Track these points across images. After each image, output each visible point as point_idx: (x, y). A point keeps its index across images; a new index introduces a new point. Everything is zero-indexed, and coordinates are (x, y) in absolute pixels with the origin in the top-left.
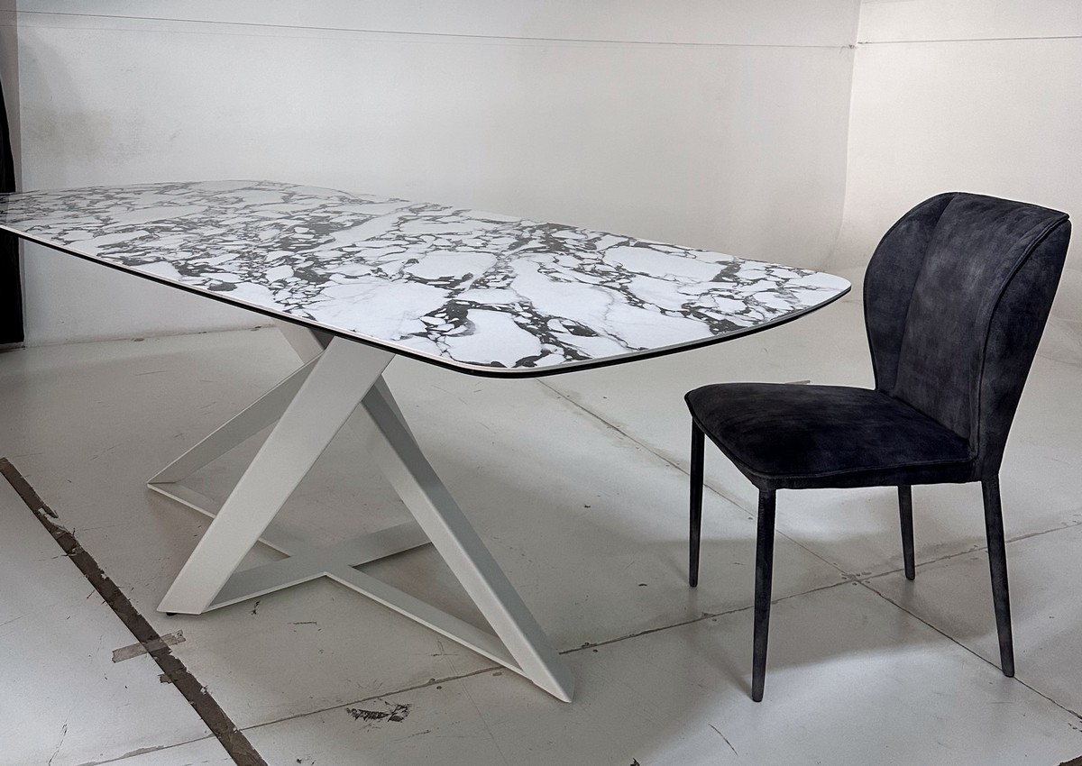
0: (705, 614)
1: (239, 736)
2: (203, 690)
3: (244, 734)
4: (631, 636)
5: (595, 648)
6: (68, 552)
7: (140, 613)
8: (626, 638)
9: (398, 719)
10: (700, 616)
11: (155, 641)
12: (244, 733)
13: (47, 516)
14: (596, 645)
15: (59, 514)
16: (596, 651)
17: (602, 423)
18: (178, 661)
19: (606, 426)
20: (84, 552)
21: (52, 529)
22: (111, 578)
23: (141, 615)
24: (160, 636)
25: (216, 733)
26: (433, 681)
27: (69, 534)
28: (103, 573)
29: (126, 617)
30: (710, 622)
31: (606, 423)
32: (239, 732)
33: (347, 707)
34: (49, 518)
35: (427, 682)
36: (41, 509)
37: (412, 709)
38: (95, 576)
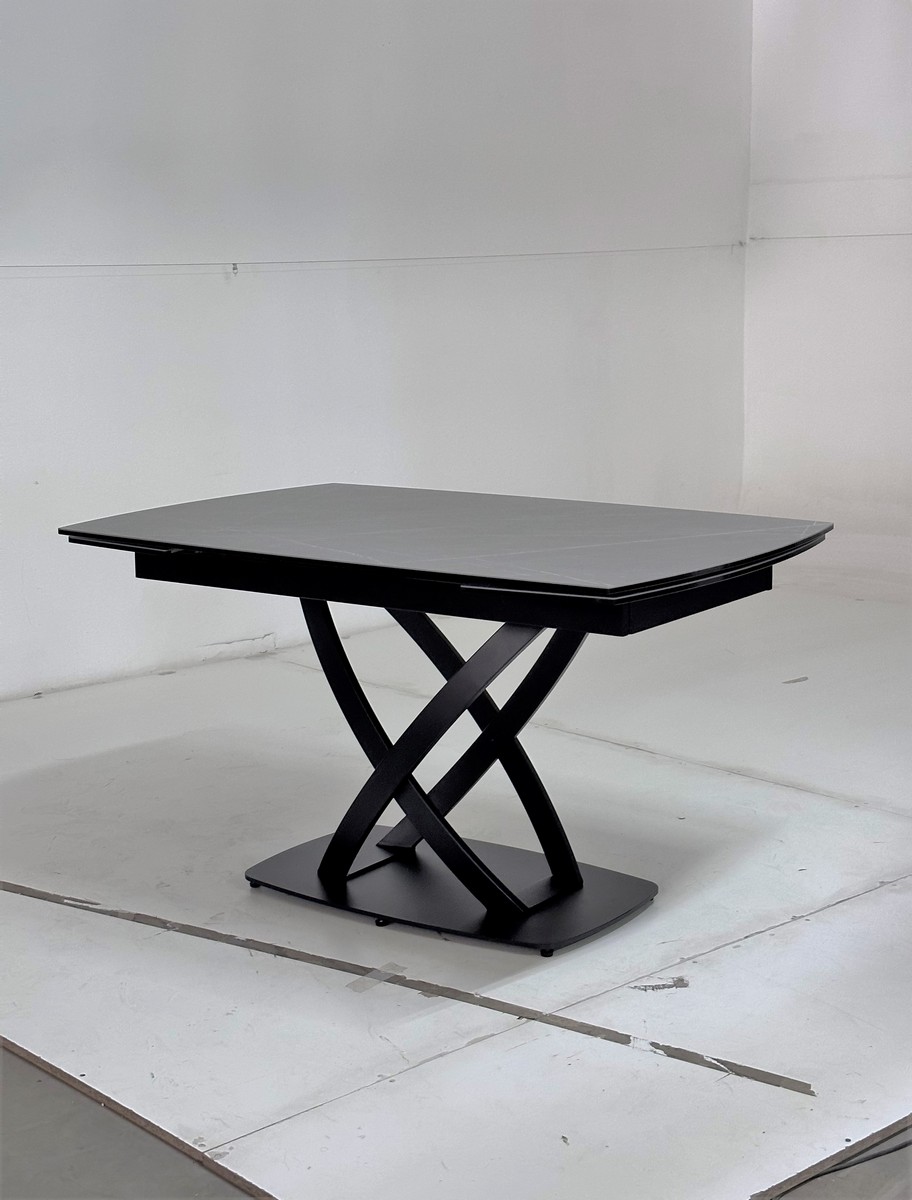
0: (882, 882)
1: (552, 1016)
2: (476, 996)
4: (829, 906)
6: (168, 929)
9: (686, 985)
10: (878, 885)
11: (376, 973)
12: (557, 1014)
13: (85, 905)
14: (802, 917)
16: (808, 920)
17: (615, 746)
18: (424, 982)
20: (183, 925)
22: (253, 939)
23: (331, 959)
24: (377, 969)
25: (530, 1018)
26: (683, 960)
28: (236, 937)
29: (317, 962)
31: (619, 745)
32: (551, 1014)
33: (630, 985)
34: (90, 906)
35: (679, 960)
36: (66, 901)
37: (686, 979)
38: (230, 940)
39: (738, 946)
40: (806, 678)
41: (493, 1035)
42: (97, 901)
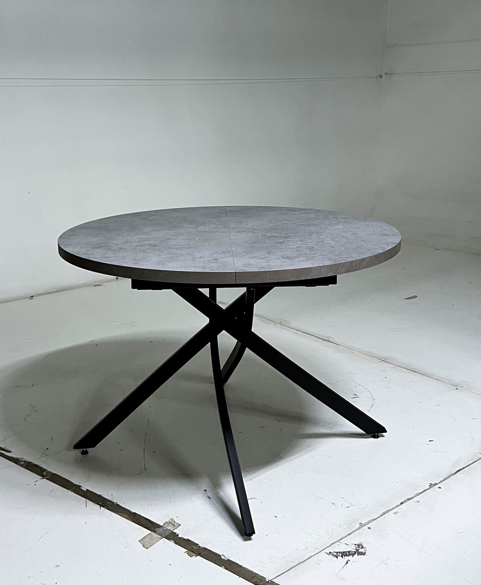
2: (222, 557)
3: (276, 582)
4: (452, 475)
5: (438, 486)
6: (43, 477)
7: (133, 511)
9: (364, 554)
11: (161, 530)
13: (3, 452)
14: (436, 484)
15: (9, 448)
16: (440, 488)
17: (317, 338)
18: (190, 540)
19: (321, 341)
20: (53, 474)
21: (16, 461)
22: (91, 490)
23: (135, 513)
24: (162, 524)
26: (362, 525)
28: (81, 487)
31: (320, 338)
32: (271, 581)
33: (327, 550)
34: (6, 453)
35: (358, 526)
37: (364, 545)
39: (398, 512)
40: (416, 297)
42: (11, 450)
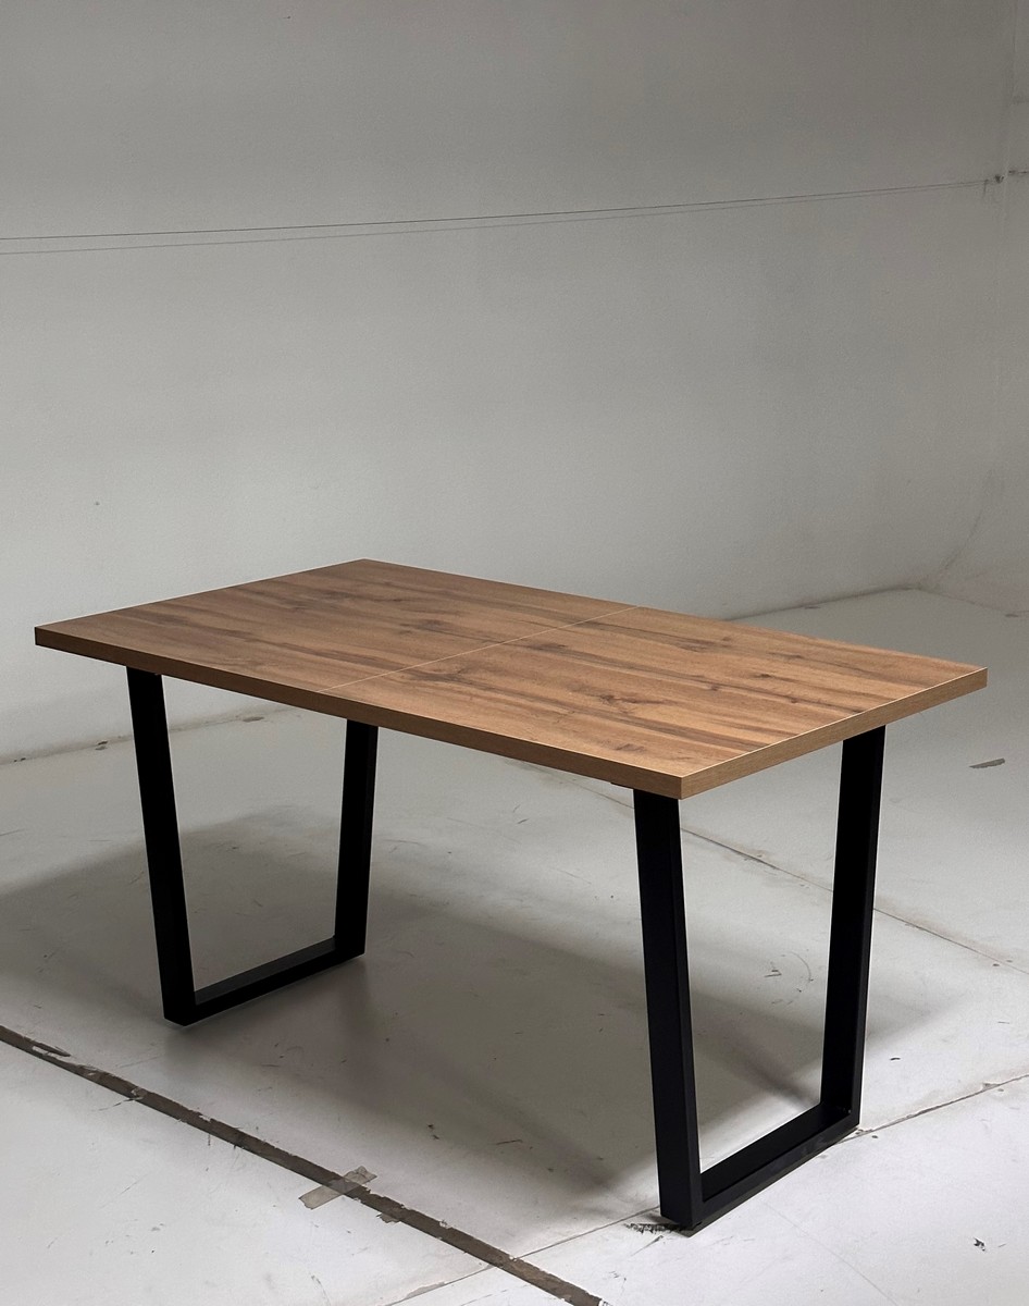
0: (986, 1085)
1: (519, 1262)
2: (442, 1225)
3: (526, 1262)
4: (908, 1117)
5: (873, 1134)
6: (131, 1097)
7: (294, 1154)
8: (903, 1120)
10: (981, 1088)
12: (526, 1260)
13: (53, 1055)
16: (875, 1137)
17: (733, 853)
18: (388, 1199)
19: (741, 858)
20: (149, 1093)
21: (80, 1071)
22: (218, 1120)
23: (296, 1156)
24: (342, 1175)
25: (493, 1263)
27: (106, 1074)
28: (200, 1114)
29: (279, 1160)
30: (994, 1092)
31: (739, 853)
32: (518, 1259)
33: (625, 1222)
34: (59, 1058)
36: (35, 1048)
38: (193, 1119)
40: (1001, 761)
41: (442, 1285)
42: (69, 1052)
